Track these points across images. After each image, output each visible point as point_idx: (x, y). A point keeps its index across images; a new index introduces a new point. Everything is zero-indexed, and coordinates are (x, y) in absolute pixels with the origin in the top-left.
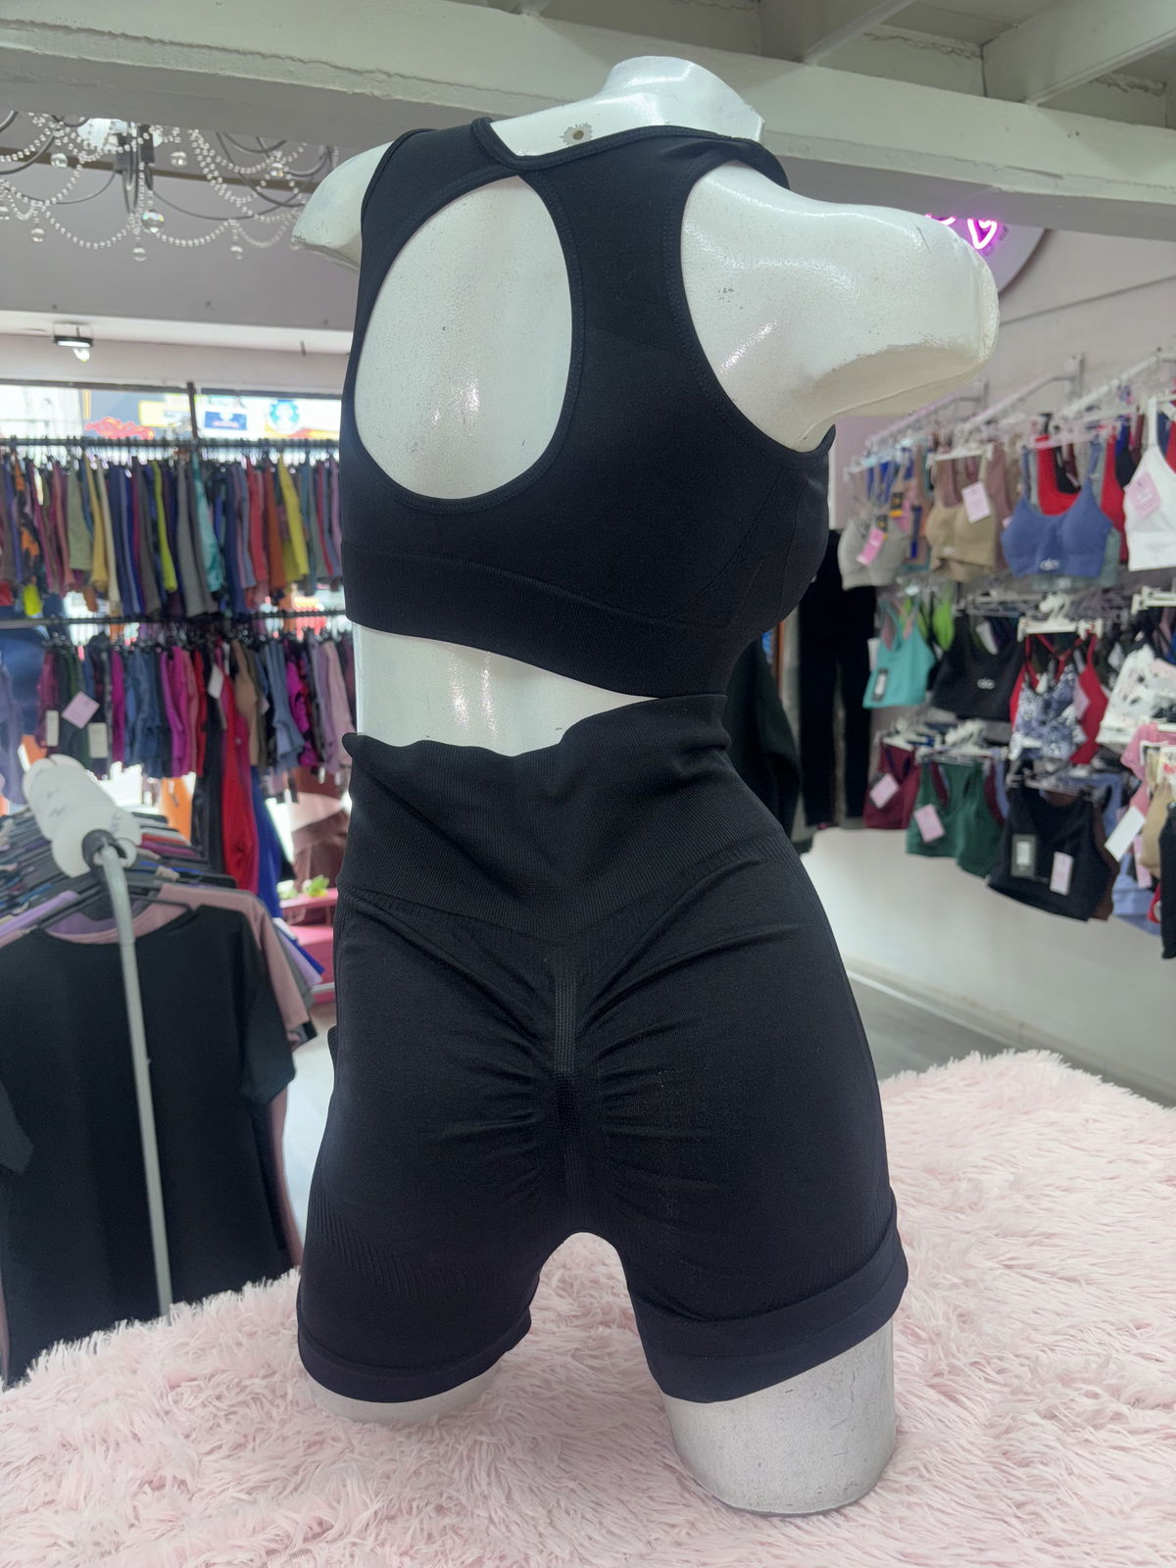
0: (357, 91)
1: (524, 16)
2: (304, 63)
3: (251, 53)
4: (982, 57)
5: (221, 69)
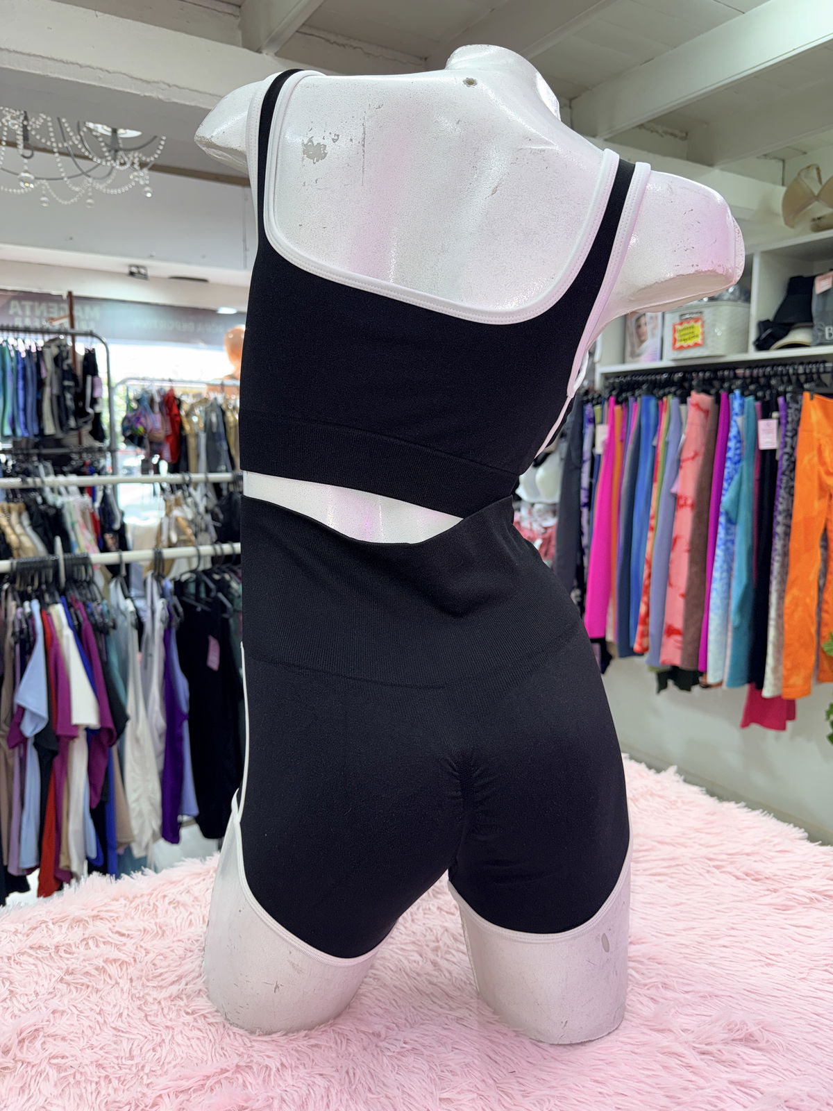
0: (147, 94)
1: (264, 54)
2: (110, 73)
3: (72, 63)
4: (570, 107)
5: (51, 73)
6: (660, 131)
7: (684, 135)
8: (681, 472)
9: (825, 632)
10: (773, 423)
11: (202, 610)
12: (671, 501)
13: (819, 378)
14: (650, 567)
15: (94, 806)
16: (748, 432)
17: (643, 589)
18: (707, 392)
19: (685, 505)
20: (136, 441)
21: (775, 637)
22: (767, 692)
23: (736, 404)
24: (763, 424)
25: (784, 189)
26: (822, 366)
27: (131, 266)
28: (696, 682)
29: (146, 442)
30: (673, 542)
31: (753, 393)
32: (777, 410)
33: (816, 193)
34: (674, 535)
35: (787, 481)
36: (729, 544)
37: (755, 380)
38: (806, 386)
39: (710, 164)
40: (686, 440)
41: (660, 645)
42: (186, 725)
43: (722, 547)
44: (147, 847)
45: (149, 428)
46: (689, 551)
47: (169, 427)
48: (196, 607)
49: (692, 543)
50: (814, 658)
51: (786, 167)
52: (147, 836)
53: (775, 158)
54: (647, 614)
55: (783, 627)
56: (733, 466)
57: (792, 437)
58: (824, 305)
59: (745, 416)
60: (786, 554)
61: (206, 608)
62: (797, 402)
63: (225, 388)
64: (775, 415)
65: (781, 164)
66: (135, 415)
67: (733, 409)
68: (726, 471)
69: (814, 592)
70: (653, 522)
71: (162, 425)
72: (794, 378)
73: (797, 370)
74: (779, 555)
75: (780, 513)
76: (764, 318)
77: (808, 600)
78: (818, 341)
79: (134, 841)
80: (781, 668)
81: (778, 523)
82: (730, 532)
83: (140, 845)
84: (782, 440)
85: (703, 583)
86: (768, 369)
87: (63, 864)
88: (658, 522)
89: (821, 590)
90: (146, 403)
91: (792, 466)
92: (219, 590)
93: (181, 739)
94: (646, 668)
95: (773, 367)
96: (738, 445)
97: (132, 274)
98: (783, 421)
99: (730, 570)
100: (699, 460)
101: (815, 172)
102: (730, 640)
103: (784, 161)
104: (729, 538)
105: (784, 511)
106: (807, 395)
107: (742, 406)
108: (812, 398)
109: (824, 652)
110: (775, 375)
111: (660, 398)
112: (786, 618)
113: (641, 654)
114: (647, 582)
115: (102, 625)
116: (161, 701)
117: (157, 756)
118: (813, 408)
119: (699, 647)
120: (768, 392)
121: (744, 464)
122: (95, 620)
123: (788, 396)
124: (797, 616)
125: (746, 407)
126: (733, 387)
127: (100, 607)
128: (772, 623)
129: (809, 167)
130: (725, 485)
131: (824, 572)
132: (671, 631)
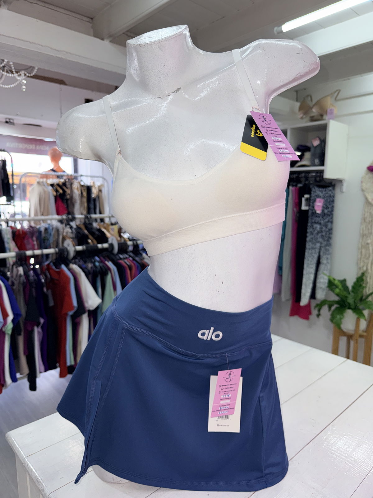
0: (57, 56)
1: (105, 41)
2: (42, 46)
3: (27, 41)
27: (6, 119)
51: (298, 95)
58: (315, 151)
65: (295, 93)
78: (313, 165)
97: (7, 122)
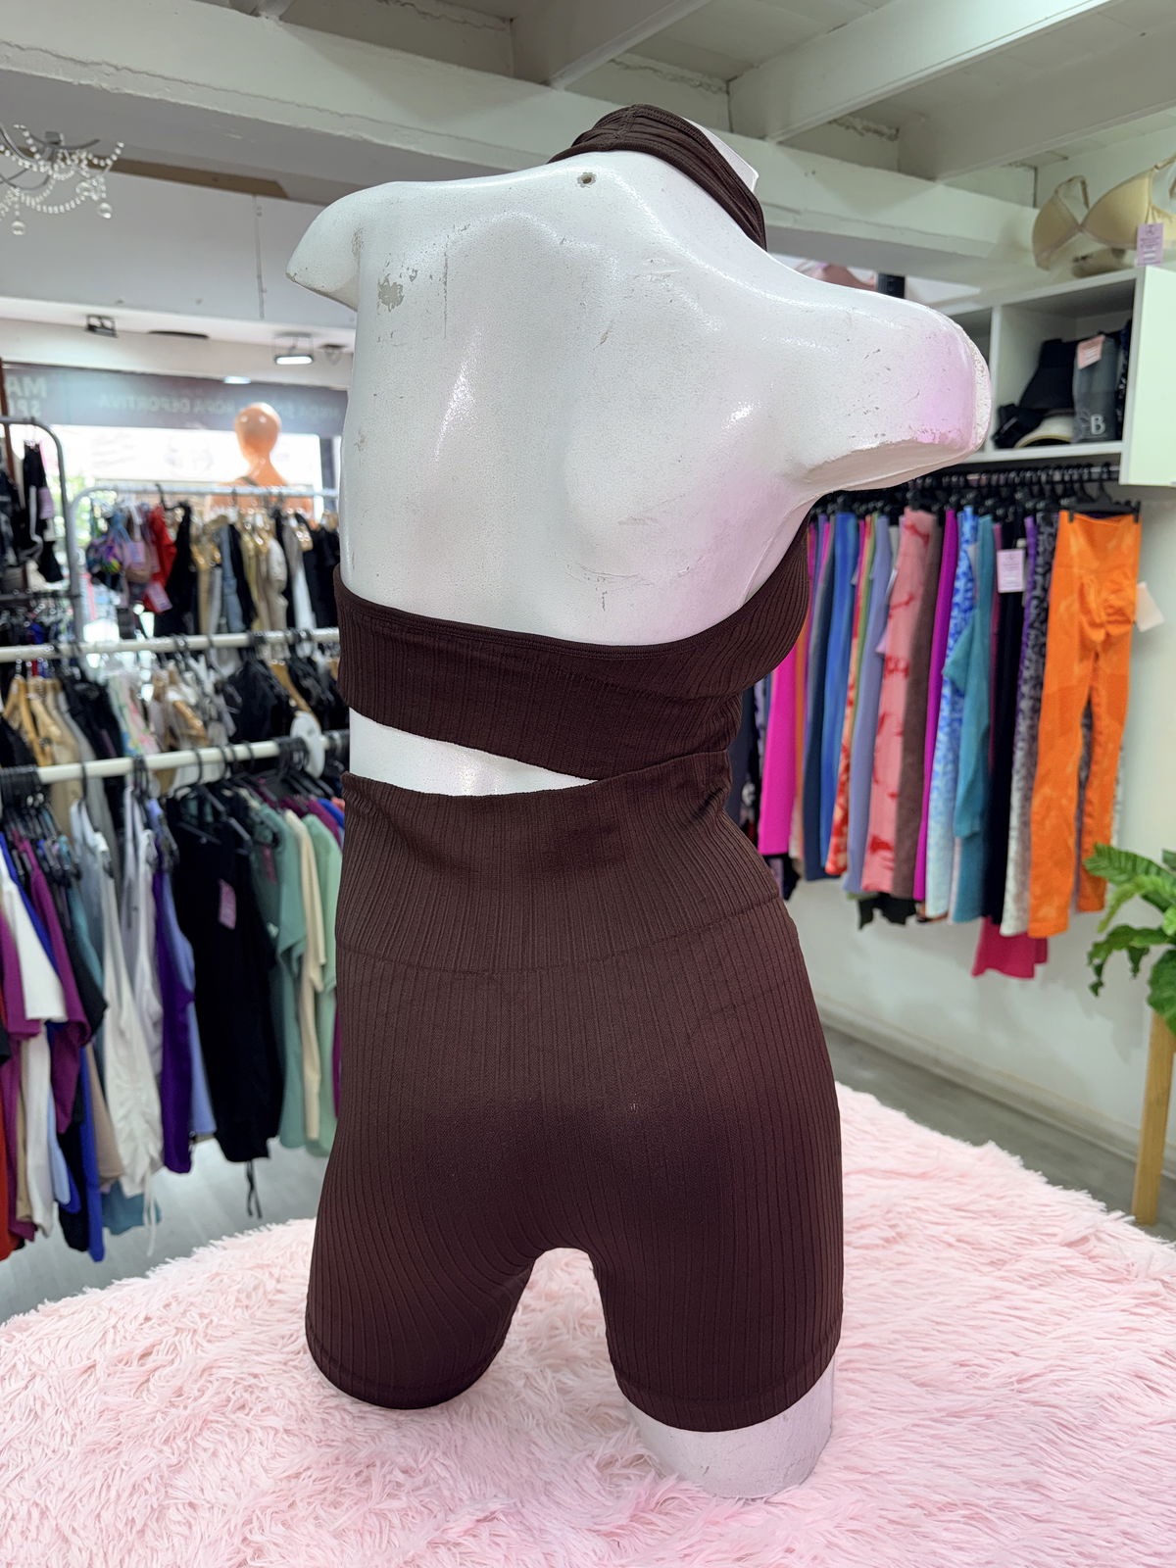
0: (82, 82)
1: (263, 19)
2: (23, 49)
4: (728, 93)
6: (859, 127)
7: (894, 132)
8: (891, 624)
9: (1088, 841)
10: (1018, 555)
11: (208, 842)
12: (877, 664)
13: (1082, 488)
14: (848, 756)
15: (63, 1131)
16: (982, 567)
17: (838, 786)
18: (927, 509)
19: (896, 669)
20: (109, 580)
21: (1017, 852)
22: (1008, 928)
23: (967, 528)
24: (1003, 556)
25: (1036, 212)
26: (1086, 471)
27: (89, 316)
28: (912, 912)
29: (123, 582)
30: (877, 723)
31: (991, 511)
32: (1024, 536)
33: (1080, 220)
34: (881, 712)
35: (1037, 637)
36: (956, 725)
37: (992, 491)
38: (1064, 502)
39: (931, 178)
40: (897, 576)
41: (862, 864)
42: (191, 1008)
43: (947, 729)
44: (143, 1180)
45: (126, 564)
46: (902, 734)
47: (155, 562)
48: (200, 838)
49: (906, 723)
50: (1071, 880)
51: (1039, 177)
52: (143, 1165)
53: (1023, 164)
54: (845, 820)
55: (1030, 840)
56: (962, 615)
57: (1044, 575)
58: (1090, 384)
59: (979, 543)
60: (1033, 738)
61: (214, 840)
62: (1051, 524)
63: (239, 498)
64: (1021, 543)
65: (1032, 173)
66: (105, 542)
67: (963, 534)
68: (952, 623)
69: (1073, 791)
70: (852, 694)
71: (147, 557)
72: (1047, 488)
73: (1052, 476)
74: (1023, 740)
75: (1026, 681)
76: (1006, 402)
77: (1064, 802)
78: (1081, 437)
79: (124, 1174)
80: (1027, 894)
81: (1023, 696)
82: (958, 707)
83: (132, 1180)
84: (1030, 579)
85: (922, 778)
86: (1012, 475)
87: (21, 1212)
88: (859, 694)
89: (1083, 785)
90: (121, 526)
91: (1043, 615)
92: (232, 814)
93: (185, 1028)
94: (844, 894)
95: (1018, 471)
96: (970, 585)
97: (91, 328)
98: (1032, 552)
99: (956, 761)
100: (916, 605)
101: (1079, 187)
102: (957, 858)
103: (1036, 169)
104: (956, 715)
105: (1031, 677)
106: (1064, 515)
107: (975, 529)
108: (1071, 520)
109: (1086, 871)
110: (1023, 484)
111: (862, 517)
112: (1033, 827)
113: (837, 875)
114: (844, 778)
115: (60, 873)
116: (153, 975)
117: (152, 1053)
118: (1073, 534)
119: (914, 867)
120: (1011, 510)
121: (977, 612)
122: (50, 867)
123: (1039, 515)
124: (1048, 824)
125: (980, 528)
126: (963, 502)
127: (57, 846)
128: (1014, 834)
129: (1070, 180)
130: (951, 642)
131: (1088, 761)
132: (877, 845)
